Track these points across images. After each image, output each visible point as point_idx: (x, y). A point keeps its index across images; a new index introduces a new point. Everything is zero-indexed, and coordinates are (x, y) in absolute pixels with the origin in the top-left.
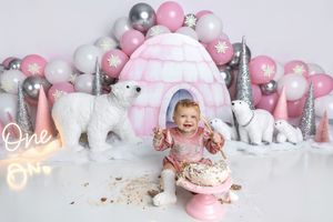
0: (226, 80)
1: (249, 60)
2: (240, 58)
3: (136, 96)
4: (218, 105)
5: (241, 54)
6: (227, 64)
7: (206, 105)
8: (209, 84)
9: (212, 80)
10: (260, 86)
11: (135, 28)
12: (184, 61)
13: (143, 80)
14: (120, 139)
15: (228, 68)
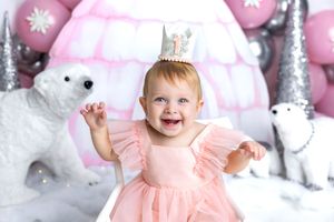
0: (261, 57)
1: (304, 18)
2: (288, 15)
3: (83, 96)
4: (244, 104)
5: (290, 8)
6: (264, 27)
7: (221, 106)
8: (228, 66)
9: (232, 59)
10: (325, 67)
12: (179, 20)
13: (97, 57)
14: (53, 175)
15: (264, 33)
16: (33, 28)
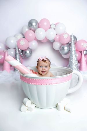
0: (67, 50)
11: (31, 29)
15: (68, 45)
16: (21, 44)
